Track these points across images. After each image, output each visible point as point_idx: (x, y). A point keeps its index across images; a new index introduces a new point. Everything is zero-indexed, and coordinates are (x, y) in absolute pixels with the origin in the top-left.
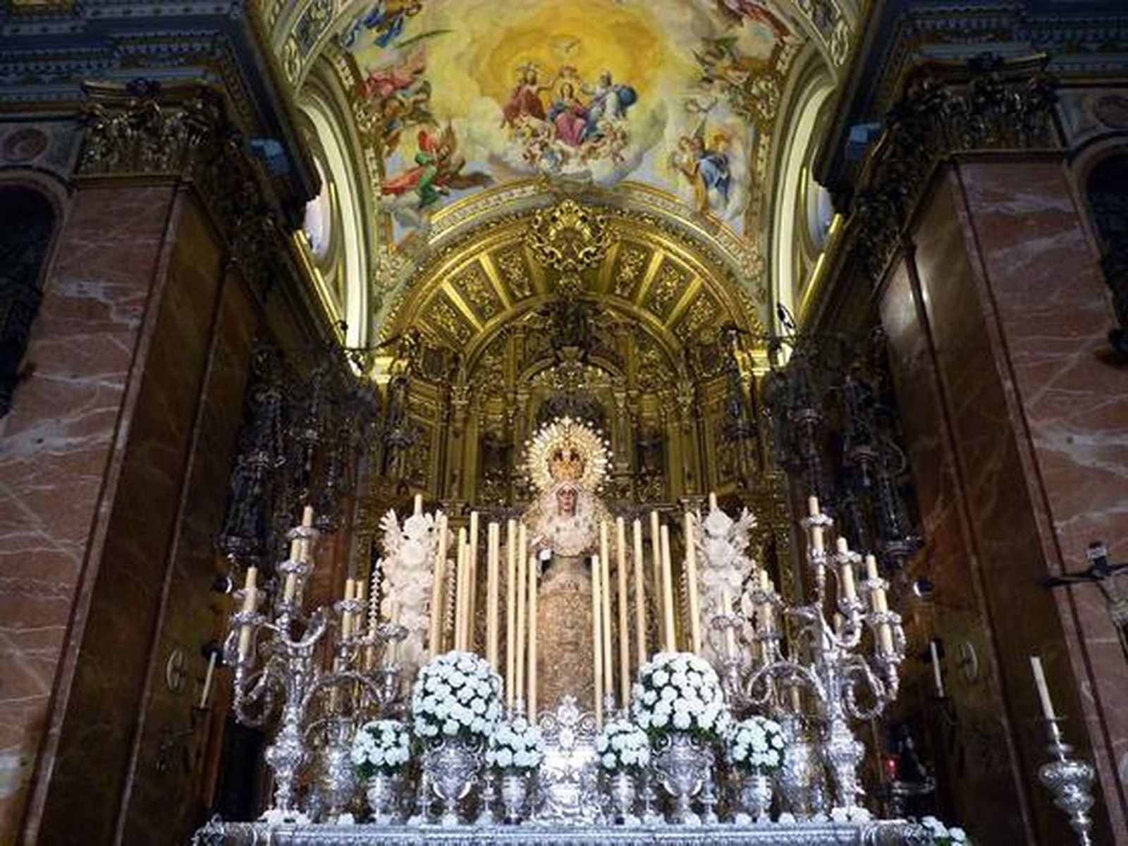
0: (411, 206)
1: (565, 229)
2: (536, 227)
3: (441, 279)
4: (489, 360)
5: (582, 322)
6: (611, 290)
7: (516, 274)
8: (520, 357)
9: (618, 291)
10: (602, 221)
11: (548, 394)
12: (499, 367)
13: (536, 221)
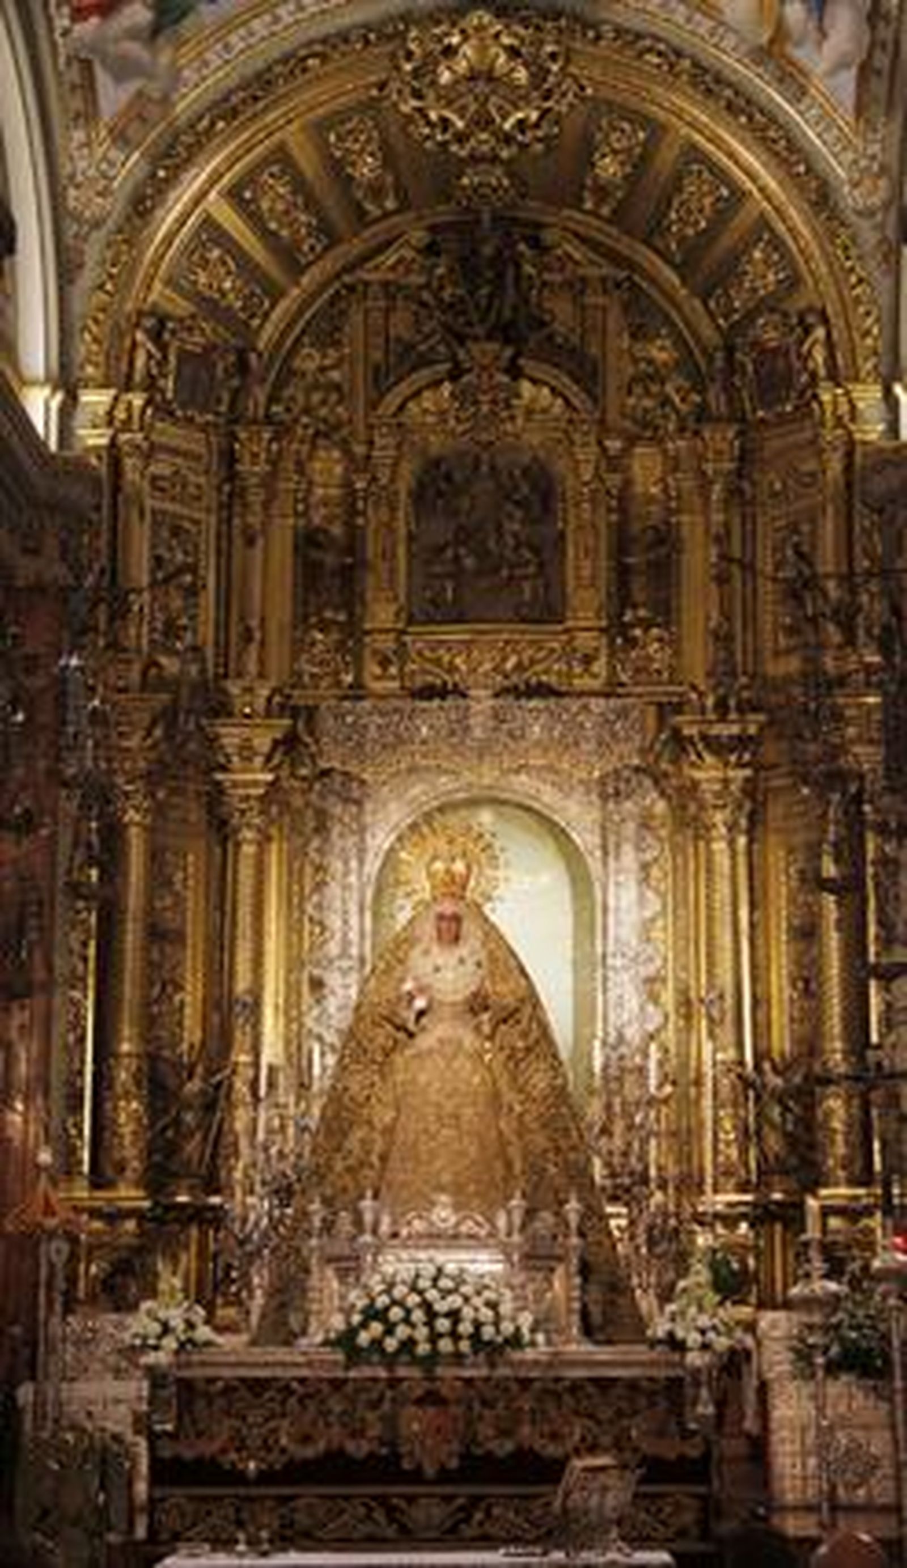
0: (133, 34)
1: (472, 77)
2: (408, 67)
3: (203, 194)
4: (309, 360)
5: (510, 273)
6: (577, 204)
7: (367, 168)
8: (377, 356)
9: (588, 205)
10: (553, 56)
11: (436, 444)
12: (335, 375)
13: (409, 56)
